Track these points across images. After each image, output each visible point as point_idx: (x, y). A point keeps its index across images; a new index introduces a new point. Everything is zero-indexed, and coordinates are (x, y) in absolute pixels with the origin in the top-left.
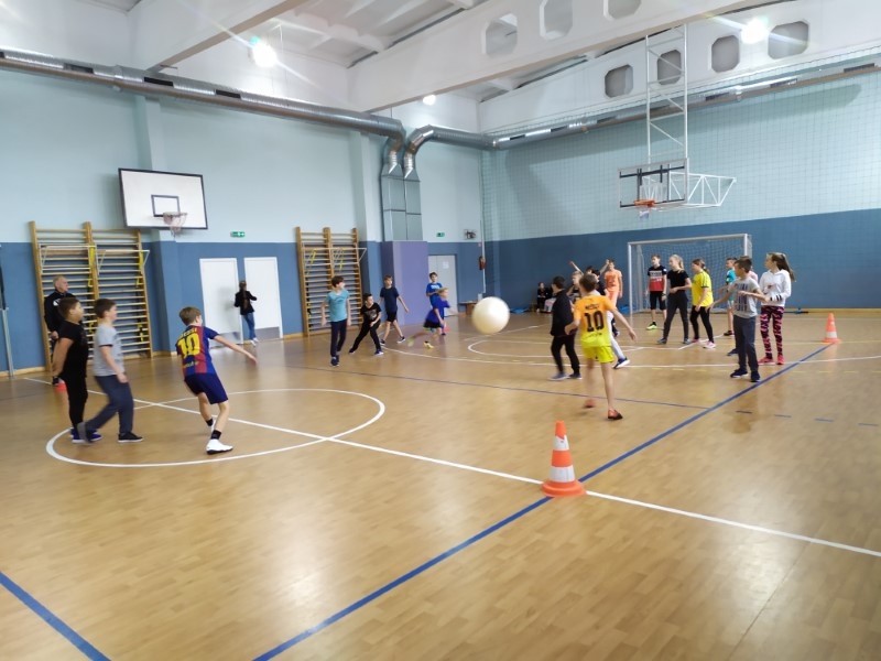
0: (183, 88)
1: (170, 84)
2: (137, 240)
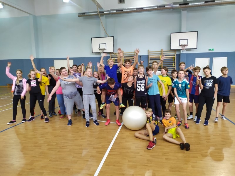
0: (192, 4)
1: (188, 4)
2: (175, 53)
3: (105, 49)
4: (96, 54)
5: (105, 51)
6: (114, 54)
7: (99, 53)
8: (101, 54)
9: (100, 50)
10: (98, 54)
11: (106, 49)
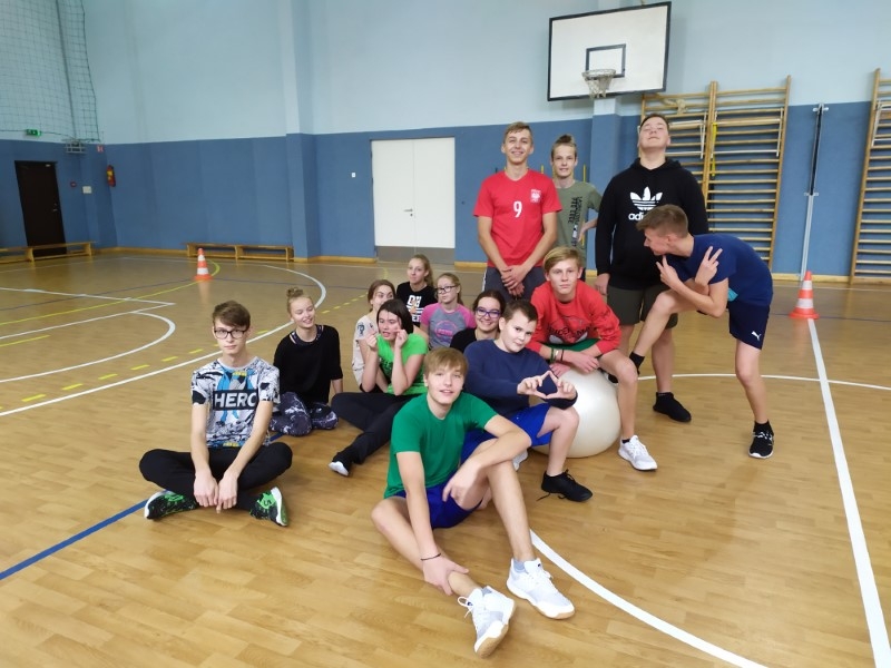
3: (616, 77)
4: (565, 107)
5: (616, 87)
6: (661, 100)
7: (587, 97)
8: (592, 105)
9: (592, 82)
10: (577, 107)
11: (622, 76)
